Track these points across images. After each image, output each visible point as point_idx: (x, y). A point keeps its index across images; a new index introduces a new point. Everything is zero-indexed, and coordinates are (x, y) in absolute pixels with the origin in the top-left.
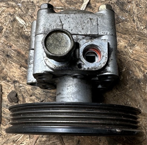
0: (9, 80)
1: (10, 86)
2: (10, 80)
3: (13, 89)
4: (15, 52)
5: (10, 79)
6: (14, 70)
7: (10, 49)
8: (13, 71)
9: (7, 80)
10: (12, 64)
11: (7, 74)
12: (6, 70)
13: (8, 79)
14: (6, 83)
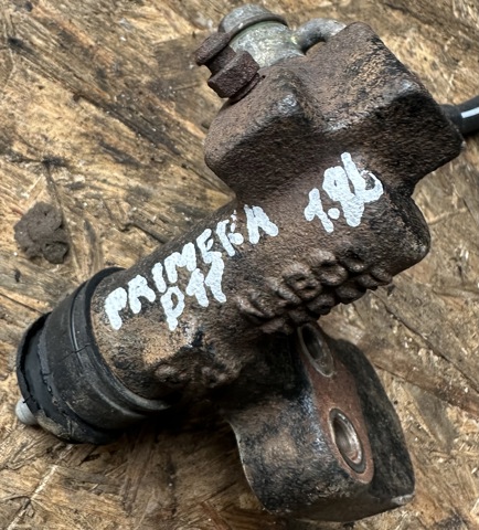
0: (24, 153)
1: (28, 182)
2: (29, 156)
3: (44, 197)
4: (48, 32)
5: (28, 152)
6: (45, 112)
7: (24, 14)
8: (41, 116)
9: (10, 153)
10: (34, 80)
13: (17, 147)
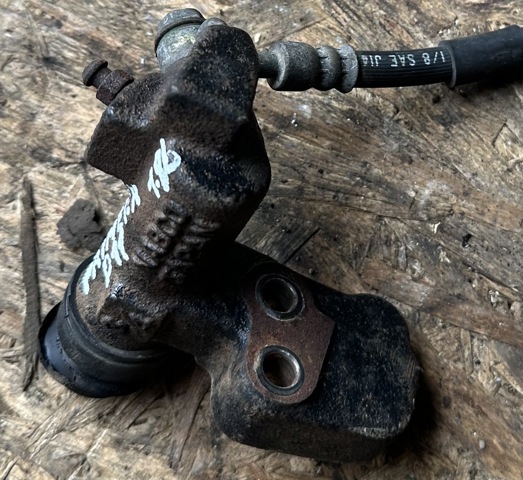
0: (63, 158)
1: (67, 183)
3: (83, 194)
4: (78, 44)
5: (67, 156)
7: (55, 32)
9: (50, 159)
11: (51, 137)
12: (46, 119)
13: (56, 154)
14: (51, 172)
